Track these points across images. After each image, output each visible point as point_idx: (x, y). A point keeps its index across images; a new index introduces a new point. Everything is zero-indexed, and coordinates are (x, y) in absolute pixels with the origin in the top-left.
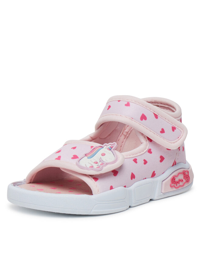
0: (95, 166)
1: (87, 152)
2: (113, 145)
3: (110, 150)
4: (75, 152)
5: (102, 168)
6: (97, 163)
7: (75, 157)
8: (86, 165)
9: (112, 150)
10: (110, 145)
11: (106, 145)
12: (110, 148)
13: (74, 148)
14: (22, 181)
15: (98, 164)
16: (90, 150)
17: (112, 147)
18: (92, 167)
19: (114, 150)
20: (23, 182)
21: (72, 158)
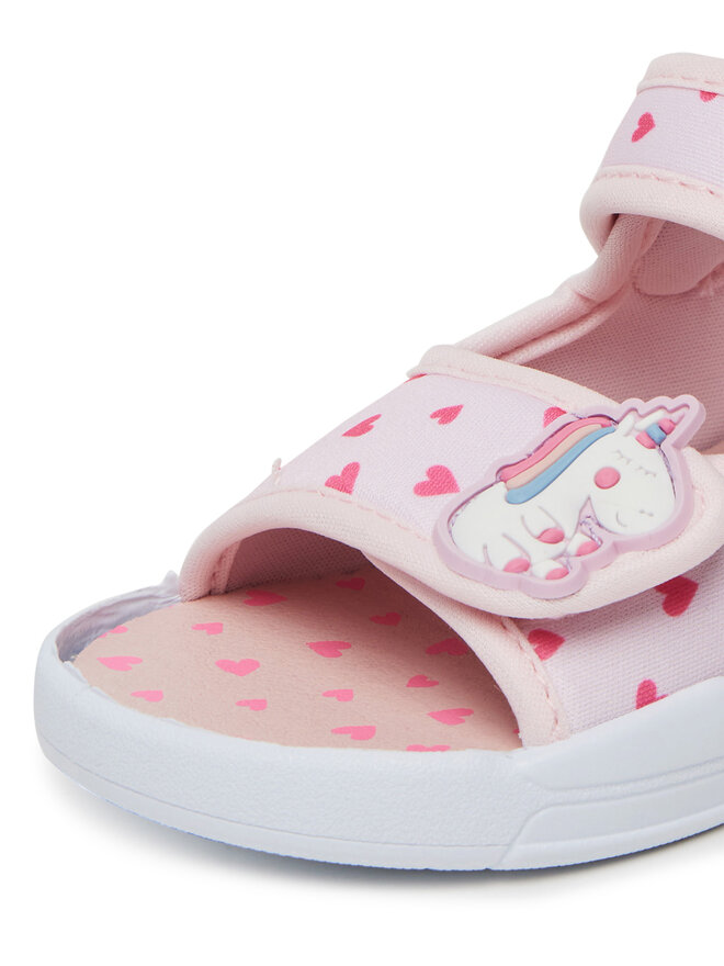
0: (543, 559)
1: (514, 451)
2: (675, 417)
3: (655, 444)
4: (444, 446)
5: (582, 581)
6: (557, 538)
7: (439, 481)
8: (485, 547)
9: (667, 445)
10: (659, 415)
11: (635, 410)
12: (657, 434)
13: (447, 415)
14: (156, 588)
15: (561, 546)
16: (537, 431)
17: (667, 426)
18: (524, 566)
19: (677, 446)
20: (162, 593)
21: (422, 490)
